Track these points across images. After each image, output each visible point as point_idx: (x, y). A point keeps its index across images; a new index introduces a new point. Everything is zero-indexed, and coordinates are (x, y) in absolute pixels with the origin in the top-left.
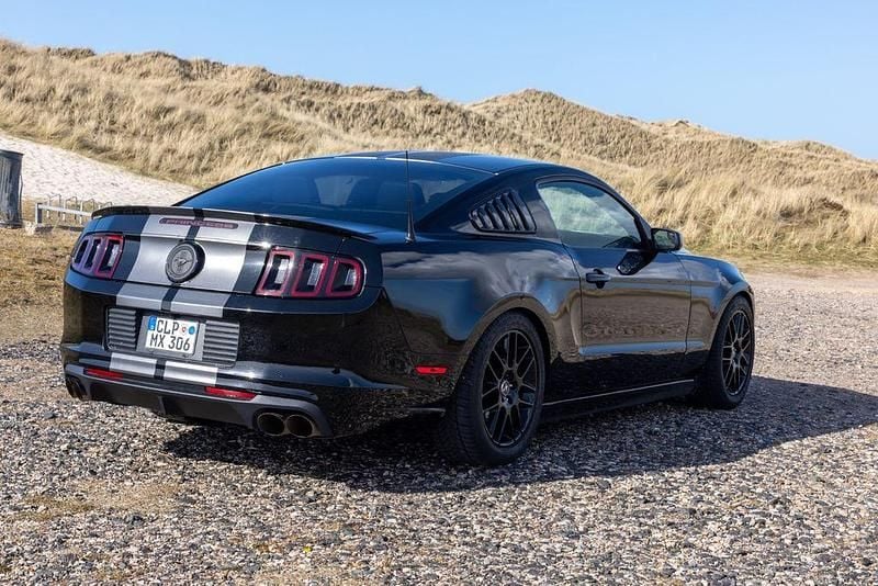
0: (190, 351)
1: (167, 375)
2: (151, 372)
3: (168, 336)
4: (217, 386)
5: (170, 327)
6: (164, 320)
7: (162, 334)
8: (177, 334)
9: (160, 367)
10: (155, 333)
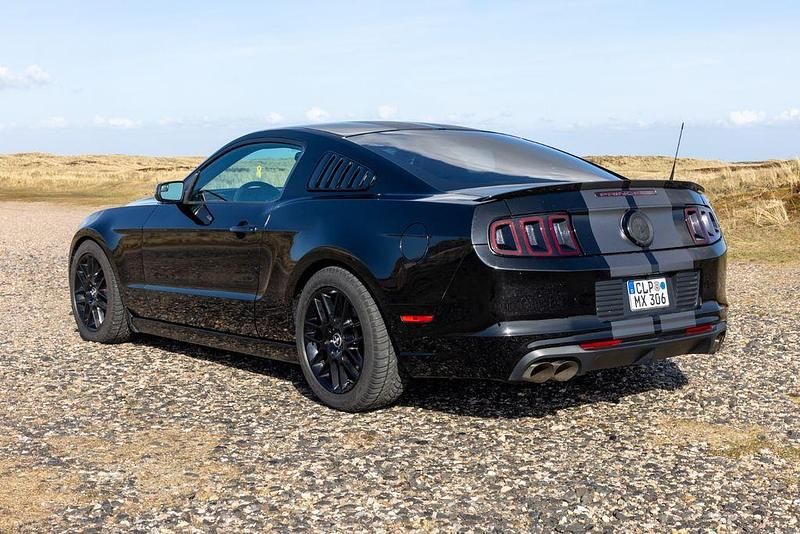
0: (667, 303)
1: (665, 327)
2: (651, 329)
3: (647, 295)
4: (698, 326)
5: (646, 288)
6: (641, 282)
7: (642, 294)
8: (653, 292)
9: (657, 322)
10: (637, 295)
